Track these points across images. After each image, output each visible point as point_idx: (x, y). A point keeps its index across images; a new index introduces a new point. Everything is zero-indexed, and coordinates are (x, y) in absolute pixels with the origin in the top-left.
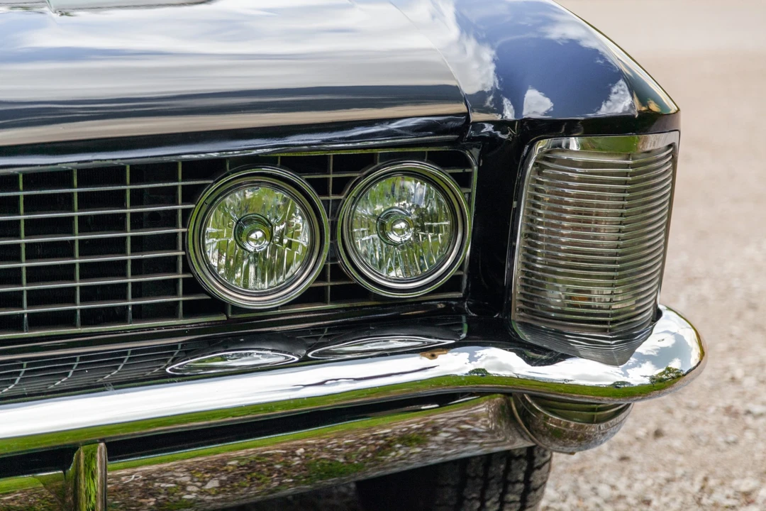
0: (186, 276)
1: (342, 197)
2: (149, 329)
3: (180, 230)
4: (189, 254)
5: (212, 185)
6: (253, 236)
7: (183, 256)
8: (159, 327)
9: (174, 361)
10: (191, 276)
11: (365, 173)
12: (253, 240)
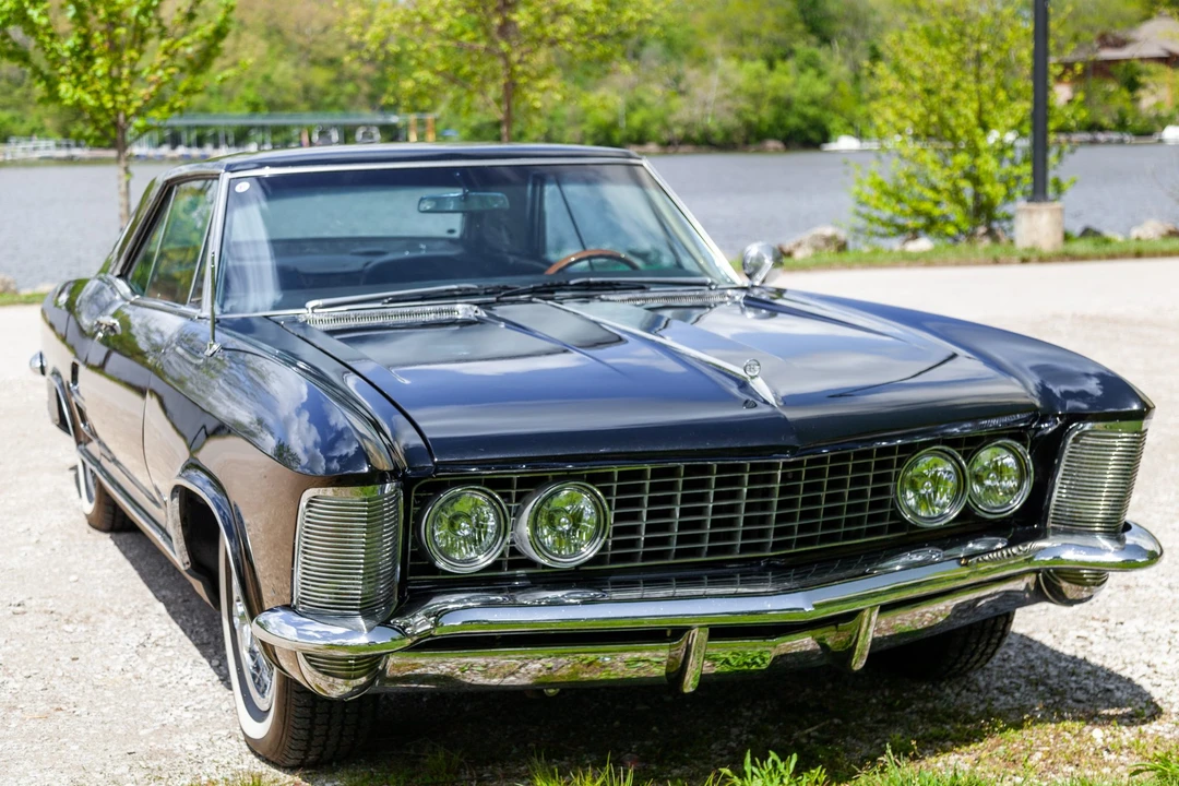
0: (892, 510)
3: (893, 483)
4: (897, 497)
7: (892, 498)
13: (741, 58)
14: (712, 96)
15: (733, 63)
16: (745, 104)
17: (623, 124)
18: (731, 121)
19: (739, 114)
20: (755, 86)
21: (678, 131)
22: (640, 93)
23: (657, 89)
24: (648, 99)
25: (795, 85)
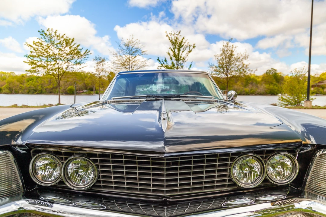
0: (229, 178)
1: (266, 160)
2: (220, 190)
3: (229, 168)
4: (231, 174)
5: (237, 158)
6: (246, 169)
7: (229, 174)
8: (222, 190)
9: (225, 202)
10: (230, 178)
11: (272, 154)
12: (246, 170)
13: (266, 84)
14: (262, 89)
15: (265, 85)
16: (266, 90)
17: (250, 92)
18: (264, 92)
19: (265, 91)
20: (268, 88)
21: (257, 93)
22: (252, 88)
23: (254, 88)
24: (253, 89)
25: (273, 87)
